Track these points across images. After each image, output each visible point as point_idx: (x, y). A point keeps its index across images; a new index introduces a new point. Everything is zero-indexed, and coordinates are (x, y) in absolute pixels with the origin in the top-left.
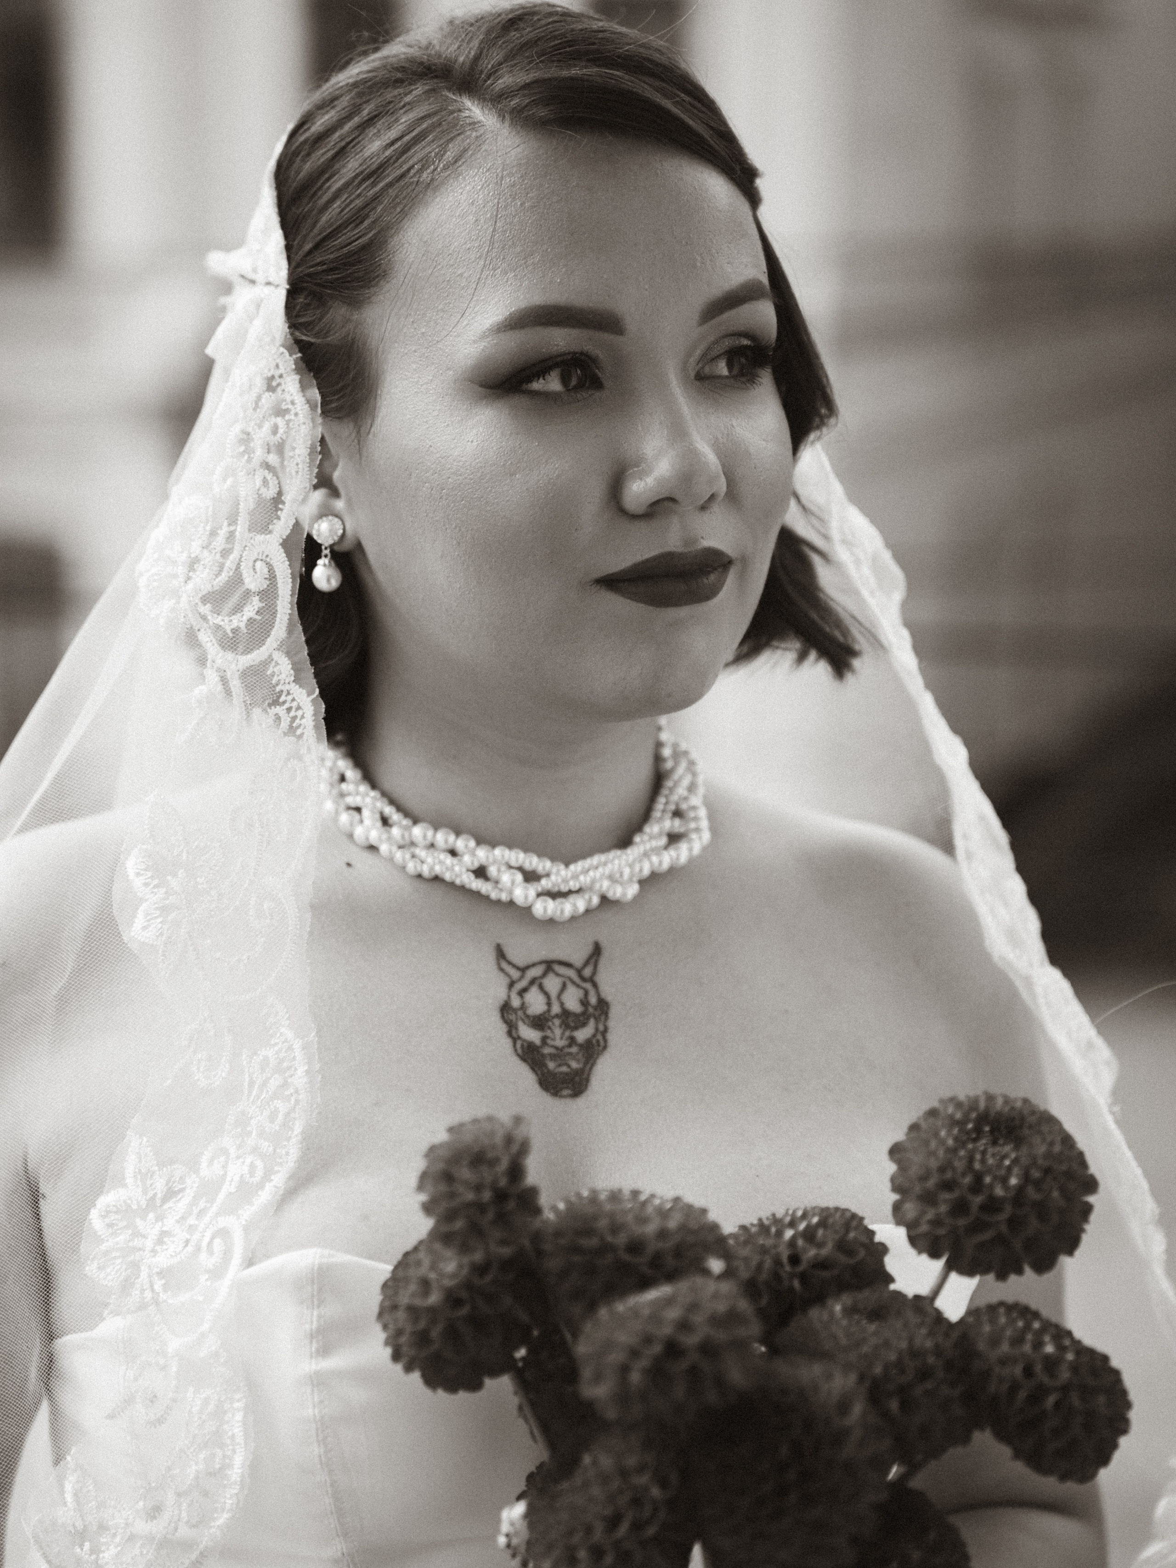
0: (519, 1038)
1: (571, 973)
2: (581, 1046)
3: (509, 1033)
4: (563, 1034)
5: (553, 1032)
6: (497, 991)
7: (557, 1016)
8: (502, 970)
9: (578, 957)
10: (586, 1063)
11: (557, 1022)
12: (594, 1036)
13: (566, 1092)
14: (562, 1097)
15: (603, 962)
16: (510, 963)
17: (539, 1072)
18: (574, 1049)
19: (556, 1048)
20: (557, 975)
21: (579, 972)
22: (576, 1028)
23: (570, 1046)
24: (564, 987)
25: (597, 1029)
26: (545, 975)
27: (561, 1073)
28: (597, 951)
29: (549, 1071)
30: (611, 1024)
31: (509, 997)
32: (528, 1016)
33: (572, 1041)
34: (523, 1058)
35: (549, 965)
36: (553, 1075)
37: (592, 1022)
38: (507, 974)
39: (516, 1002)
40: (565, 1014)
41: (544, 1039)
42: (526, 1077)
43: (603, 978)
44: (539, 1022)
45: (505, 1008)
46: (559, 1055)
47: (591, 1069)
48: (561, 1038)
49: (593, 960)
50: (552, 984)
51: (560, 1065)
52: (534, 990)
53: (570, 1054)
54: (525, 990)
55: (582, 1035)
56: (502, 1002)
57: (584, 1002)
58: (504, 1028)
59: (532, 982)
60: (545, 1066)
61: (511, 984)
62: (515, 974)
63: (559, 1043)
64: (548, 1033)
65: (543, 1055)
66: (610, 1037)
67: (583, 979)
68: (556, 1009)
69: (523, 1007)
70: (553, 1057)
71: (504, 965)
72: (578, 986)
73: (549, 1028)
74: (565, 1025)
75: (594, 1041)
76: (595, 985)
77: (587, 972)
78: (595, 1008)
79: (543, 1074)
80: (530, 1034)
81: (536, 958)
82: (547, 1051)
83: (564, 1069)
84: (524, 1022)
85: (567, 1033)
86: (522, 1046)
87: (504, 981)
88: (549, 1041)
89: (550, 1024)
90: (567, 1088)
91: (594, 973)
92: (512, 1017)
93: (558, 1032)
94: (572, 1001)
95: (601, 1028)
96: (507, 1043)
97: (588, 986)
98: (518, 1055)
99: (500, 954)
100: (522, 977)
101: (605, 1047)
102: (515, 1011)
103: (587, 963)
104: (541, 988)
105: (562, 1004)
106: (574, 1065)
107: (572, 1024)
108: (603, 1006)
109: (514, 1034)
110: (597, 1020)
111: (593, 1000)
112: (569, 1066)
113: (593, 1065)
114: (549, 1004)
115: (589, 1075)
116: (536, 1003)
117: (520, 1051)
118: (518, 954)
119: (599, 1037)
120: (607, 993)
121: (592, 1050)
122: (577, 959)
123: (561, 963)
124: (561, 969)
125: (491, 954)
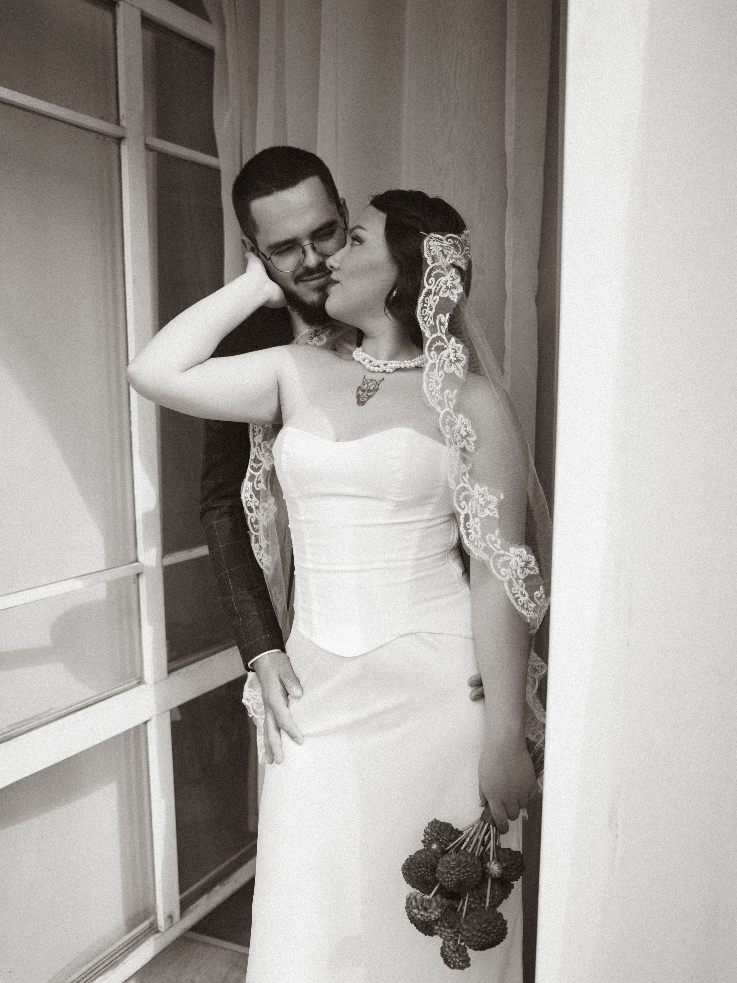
0: (358, 393)
1: (375, 382)
6: (360, 384)
8: (363, 380)
11: (367, 391)
13: (361, 405)
14: (359, 405)
15: (383, 382)
16: (365, 379)
18: (367, 396)
20: (372, 382)
21: (377, 382)
22: (369, 392)
24: (372, 385)
26: (370, 382)
28: (383, 379)
30: (377, 393)
33: (367, 394)
34: (357, 397)
35: (372, 380)
40: (369, 389)
41: (362, 394)
42: (355, 400)
43: (380, 385)
44: (363, 391)
45: (359, 387)
49: (381, 381)
50: (370, 384)
52: (367, 384)
53: (365, 397)
54: (365, 384)
55: (369, 394)
57: (374, 388)
58: (357, 391)
60: (360, 399)
62: (365, 381)
63: (365, 395)
64: (364, 393)
65: (360, 397)
66: (375, 395)
67: (377, 384)
68: (368, 389)
69: (362, 387)
70: (362, 397)
72: (375, 385)
74: (368, 392)
77: (378, 383)
78: (375, 390)
79: (359, 401)
80: (360, 392)
81: (370, 379)
83: (363, 400)
84: (361, 390)
86: (358, 395)
87: (362, 382)
89: (365, 391)
91: (380, 383)
92: (359, 389)
94: (372, 388)
95: (374, 393)
96: (356, 394)
99: (365, 377)
101: (372, 397)
103: (379, 381)
106: (365, 400)
108: (378, 389)
111: (376, 388)
113: (368, 400)
115: (367, 402)
116: (365, 387)
119: (373, 395)
120: (379, 388)
121: (370, 397)
122: (377, 381)
123: (374, 380)
124: (374, 381)
125: (363, 376)
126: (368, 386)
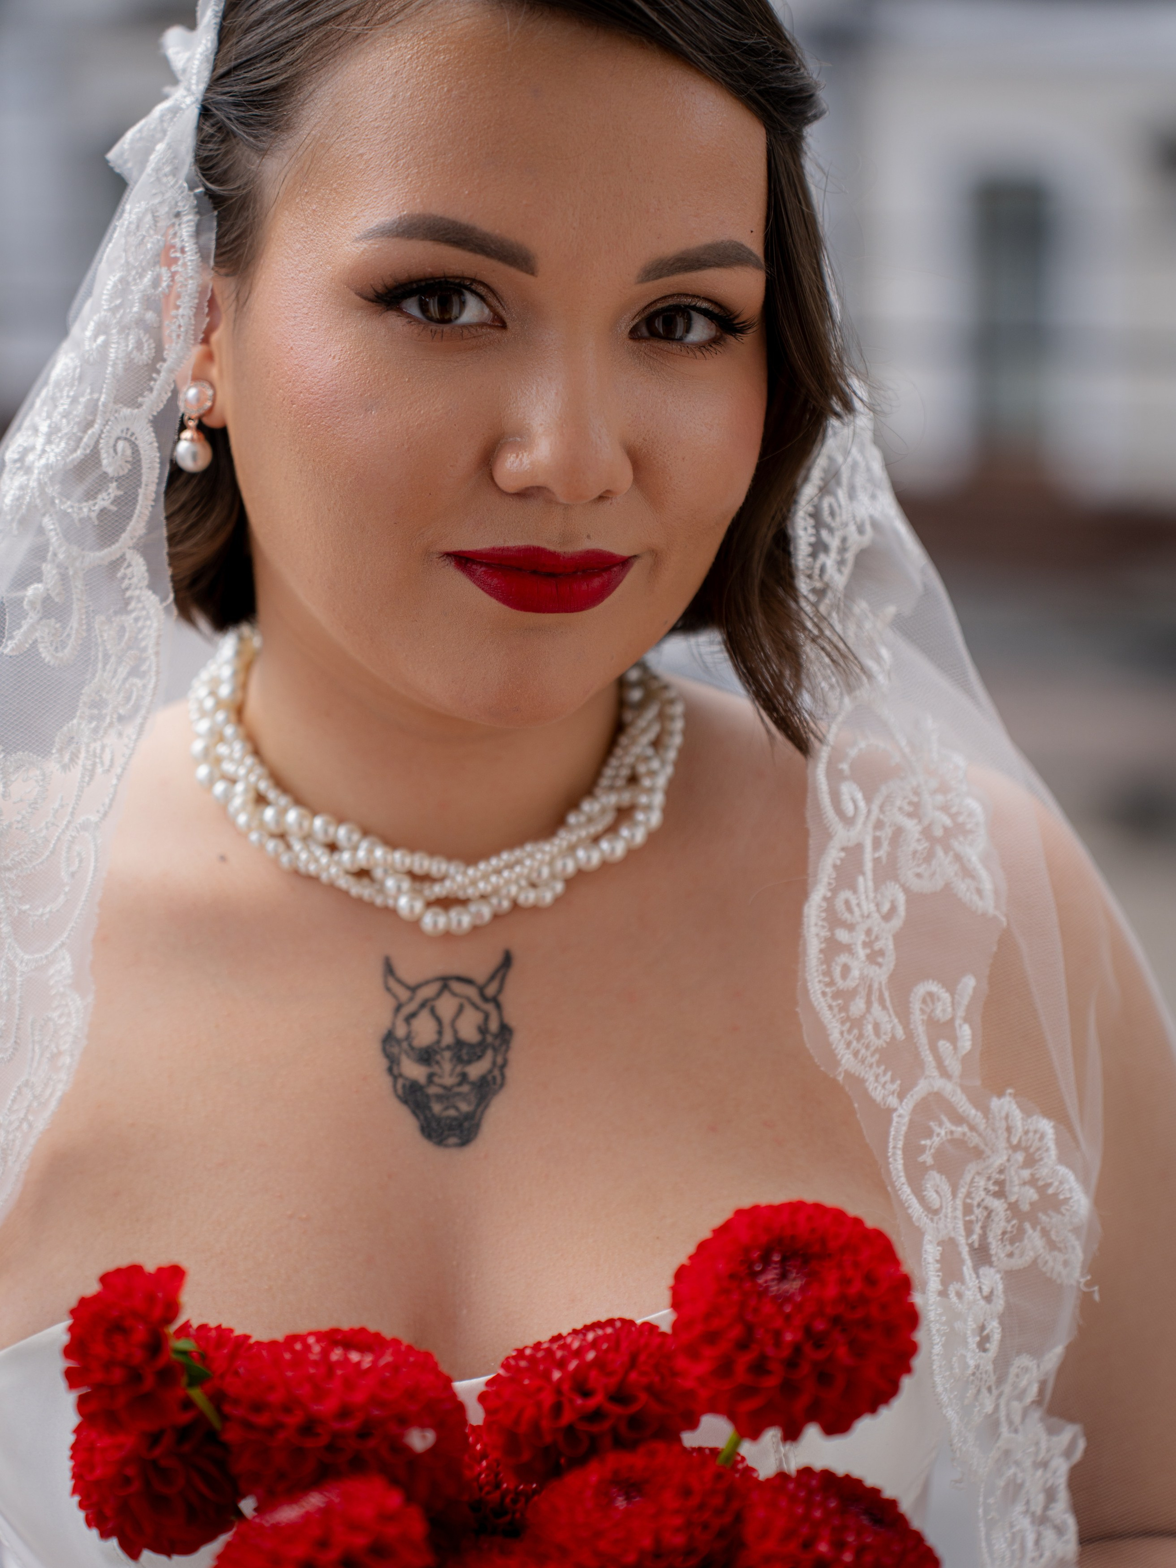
0: (401, 1075)
1: (471, 992)
2: (473, 1084)
3: (390, 1070)
4: (453, 1070)
5: (441, 1067)
6: (381, 1016)
7: (448, 1048)
8: (388, 989)
9: (480, 972)
10: (478, 1105)
11: (447, 1054)
12: (490, 1071)
13: (453, 1140)
14: (447, 1146)
15: (514, 976)
16: (399, 981)
17: (422, 1117)
18: (465, 1088)
19: (445, 1087)
20: (454, 994)
21: (481, 990)
22: (469, 1062)
23: (460, 1084)
24: (460, 1010)
25: (494, 1063)
26: (439, 994)
27: (448, 1118)
28: (507, 961)
29: (433, 1115)
30: (512, 1056)
31: (394, 1024)
32: (412, 1048)
33: (464, 1077)
34: (405, 1101)
35: (445, 982)
36: (438, 1120)
37: (489, 1054)
38: (395, 996)
39: (401, 1031)
40: (459, 1044)
41: (430, 1077)
42: (407, 1123)
43: (508, 998)
44: (426, 1056)
45: (389, 1038)
46: (447, 1096)
47: (483, 1113)
48: (451, 1075)
49: (499, 976)
50: (446, 1006)
51: (446, 1108)
52: (425, 1015)
53: (459, 1094)
54: (413, 1015)
55: (476, 1070)
56: (383, 1031)
57: (483, 1030)
58: (384, 1063)
59: (423, 1005)
60: (430, 1109)
61: (398, 1008)
62: (404, 995)
63: (448, 1081)
64: (436, 1069)
65: (427, 1096)
66: (509, 1072)
67: (485, 999)
68: (448, 1039)
69: (409, 1037)
70: (439, 1098)
71: (392, 983)
72: (476, 1007)
73: (438, 1063)
74: (458, 1059)
75: (490, 1078)
76: (498, 1006)
77: (491, 990)
78: (496, 1036)
79: (426, 1118)
80: (414, 1071)
81: (430, 974)
82: (432, 1090)
83: (452, 1113)
84: (408, 1056)
85: (459, 1069)
86: (404, 1086)
87: (390, 1003)
88: (436, 1080)
89: (438, 1057)
90: (454, 1135)
91: (500, 989)
92: (395, 1050)
93: (447, 1066)
94: (469, 1027)
95: (500, 1060)
96: (386, 1081)
97: (490, 1007)
98: (398, 1097)
99: (389, 969)
100: (411, 999)
101: (502, 1085)
102: (399, 1042)
103: (492, 978)
104: (433, 1011)
105: (455, 1032)
106: (465, 1107)
107: (465, 1057)
108: (505, 1031)
109: (395, 1071)
110: (495, 1050)
111: (494, 1026)
112: (457, 1109)
113: (486, 1107)
114: (440, 1033)
115: (480, 1119)
116: (425, 1031)
117: (400, 1091)
118: (409, 972)
119: (496, 1073)
120: (512, 1016)
121: (485, 1089)
122: (480, 974)
123: (460, 979)
124: (456, 986)
125: (378, 969)
126: (439, 1021)
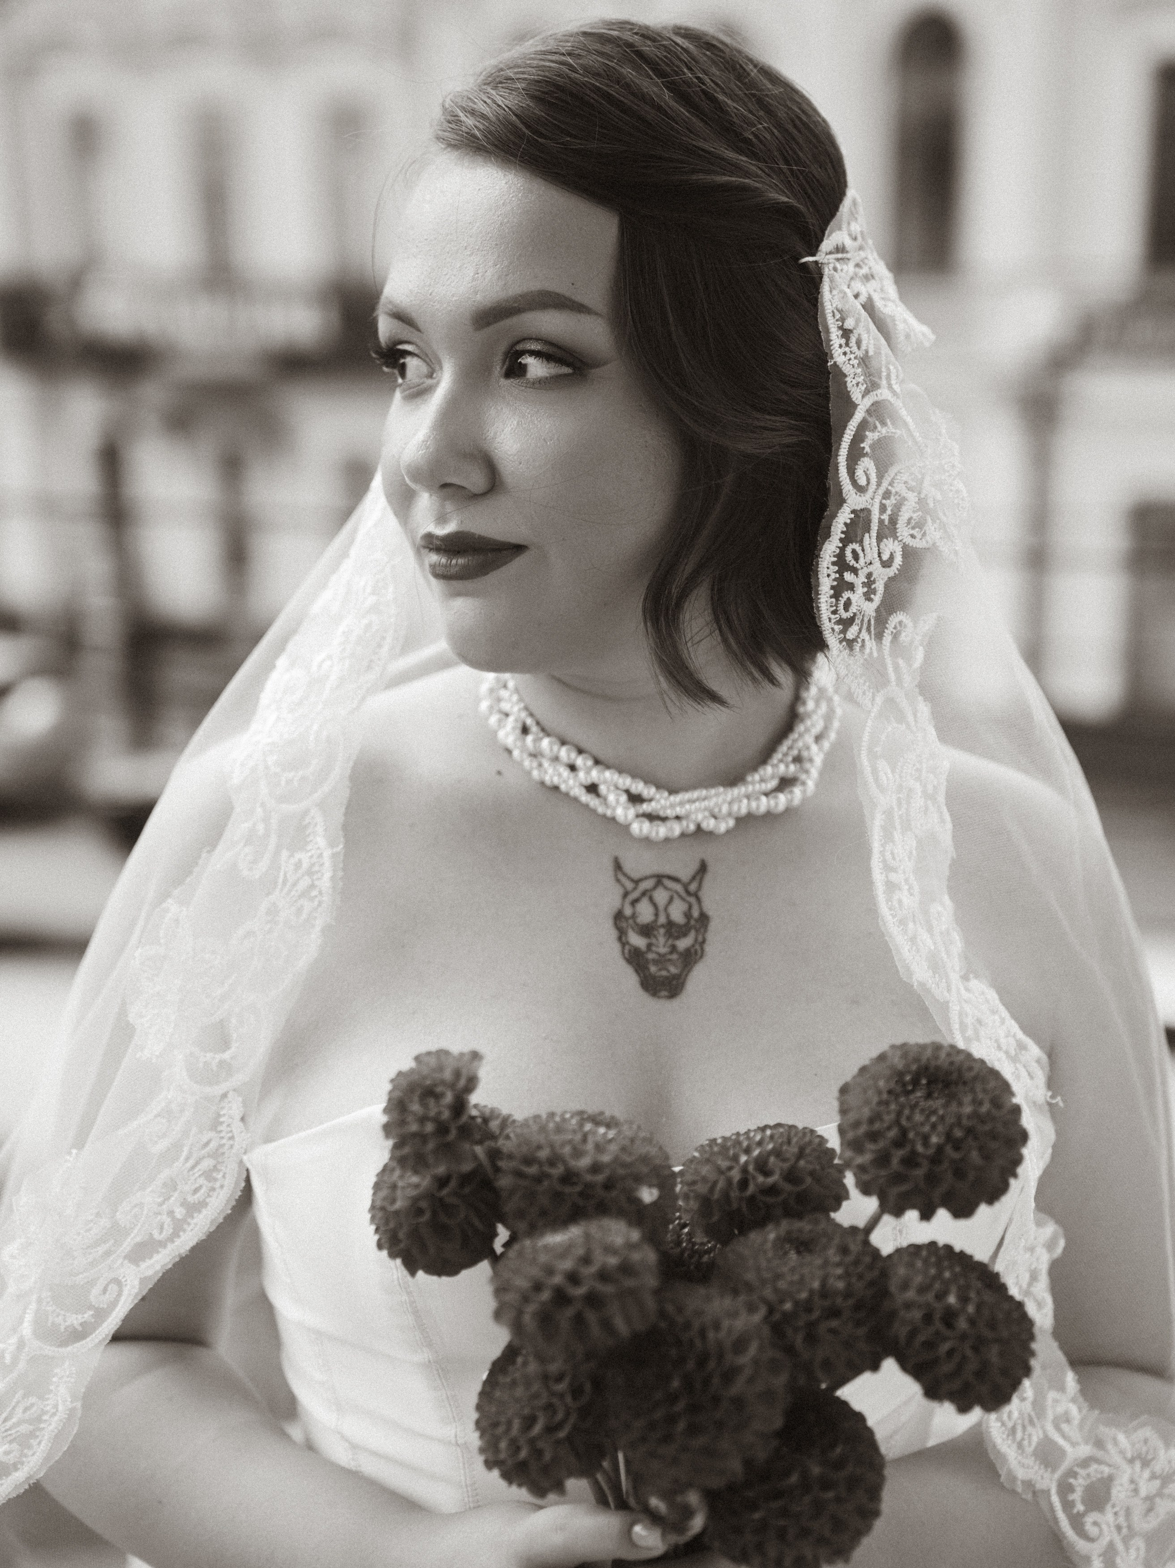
0: (628, 943)
1: (679, 888)
2: (681, 954)
3: (619, 939)
4: (666, 942)
5: (657, 940)
6: (613, 900)
7: (662, 926)
8: (618, 881)
9: (685, 873)
10: (684, 969)
11: (662, 931)
12: (693, 945)
13: (664, 993)
14: (659, 997)
15: (707, 878)
16: (626, 875)
17: (642, 975)
18: (675, 956)
19: (659, 955)
20: (666, 888)
21: (686, 887)
22: (678, 938)
23: (671, 953)
24: (671, 900)
25: (696, 940)
26: (655, 887)
27: (661, 977)
28: (703, 868)
29: (650, 974)
30: (710, 936)
31: (622, 906)
32: (636, 924)
33: (674, 948)
34: (629, 963)
35: (659, 879)
36: (654, 978)
37: (693, 934)
38: (623, 886)
39: (628, 911)
40: (670, 924)
41: (649, 946)
42: (630, 979)
43: (706, 894)
44: (646, 931)
45: (619, 916)
46: (661, 960)
47: (687, 975)
48: (664, 946)
49: (699, 877)
50: (661, 896)
51: (661, 970)
52: (645, 901)
53: (671, 960)
54: (636, 901)
55: (683, 944)
56: (614, 910)
57: (688, 915)
58: (615, 933)
59: (644, 894)
60: (648, 969)
61: (626, 894)
62: (629, 885)
63: (663, 950)
64: (653, 940)
65: (647, 960)
66: (707, 947)
67: (689, 894)
68: (662, 920)
69: (634, 916)
70: (655, 962)
71: (620, 877)
72: (683, 900)
73: (655, 936)
74: (670, 935)
75: (693, 950)
76: (699, 900)
78: (697, 921)
79: (645, 977)
80: (637, 940)
81: (648, 872)
82: (650, 956)
83: (664, 973)
84: (633, 930)
85: (670, 942)
86: (630, 950)
87: (619, 891)
88: (653, 948)
89: (656, 932)
90: (665, 990)
91: (699, 888)
92: (623, 925)
93: (662, 940)
94: (677, 912)
95: (700, 938)
96: (616, 947)
97: (692, 900)
98: (625, 959)
99: (618, 866)
100: (635, 889)
101: (702, 956)
102: (626, 919)
103: (693, 879)
104: (651, 899)
105: (668, 915)
106: (674, 970)
107: (675, 934)
108: (704, 919)
109: (624, 940)
110: (697, 931)
111: (696, 913)
112: (668, 971)
113: (690, 971)
114: (656, 915)
115: (685, 979)
116: (645, 913)
117: (627, 955)
118: (634, 868)
119: (698, 947)
120: (709, 908)
121: (690, 958)
122: (685, 875)
123: (670, 878)
124: (667, 882)
125: (609, 866)
126: (655, 906)
